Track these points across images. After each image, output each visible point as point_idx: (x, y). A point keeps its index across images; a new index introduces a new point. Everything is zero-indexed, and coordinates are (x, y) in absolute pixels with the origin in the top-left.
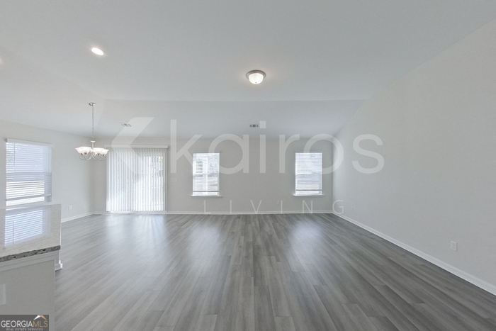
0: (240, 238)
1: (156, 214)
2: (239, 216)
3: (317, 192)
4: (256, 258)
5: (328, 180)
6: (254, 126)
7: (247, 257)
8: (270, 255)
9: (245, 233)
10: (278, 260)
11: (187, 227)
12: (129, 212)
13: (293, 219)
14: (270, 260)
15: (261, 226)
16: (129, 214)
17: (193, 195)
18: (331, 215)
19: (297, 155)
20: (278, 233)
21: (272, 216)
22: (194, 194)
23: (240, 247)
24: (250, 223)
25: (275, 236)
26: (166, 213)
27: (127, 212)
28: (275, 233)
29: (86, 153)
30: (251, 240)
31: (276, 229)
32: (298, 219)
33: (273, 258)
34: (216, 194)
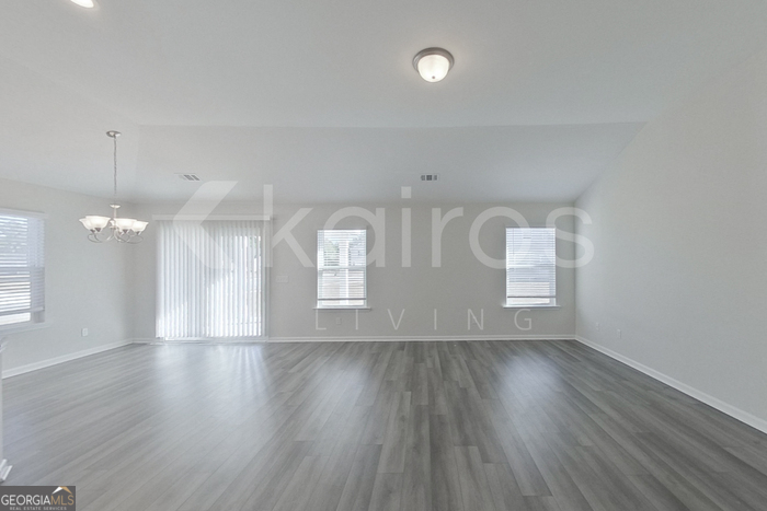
0: (402, 398)
1: (249, 342)
2: (402, 345)
3: (547, 301)
4: (436, 450)
5: (567, 280)
6: (429, 178)
7: (417, 447)
8: (466, 443)
9: (413, 384)
10: (486, 460)
11: (300, 370)
12: (198, 339)
13: (503, 351)
14: (467, 455)
15: (445, 369)
16: (198, 342)
17: (318, 307)
18: (573, 344)
19: (509, 232)
20: (479, 385)
21: (464, 344)
22: (320, 305)
23: (403, 419)
24: (423, 360)
25: (473, 391)
26: (266, 340)
27: (194, 339)
28: (473, 384)
29: (98, 229)
30: (425, 402)
31: (473, 372)
32: (514, 353)
33: (474, 450)
34: (361, 303)
